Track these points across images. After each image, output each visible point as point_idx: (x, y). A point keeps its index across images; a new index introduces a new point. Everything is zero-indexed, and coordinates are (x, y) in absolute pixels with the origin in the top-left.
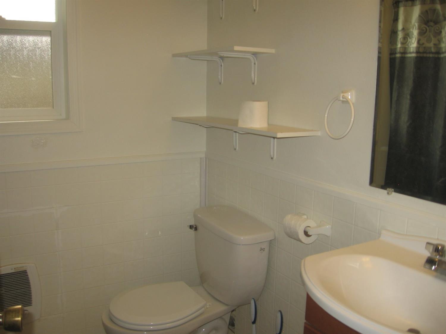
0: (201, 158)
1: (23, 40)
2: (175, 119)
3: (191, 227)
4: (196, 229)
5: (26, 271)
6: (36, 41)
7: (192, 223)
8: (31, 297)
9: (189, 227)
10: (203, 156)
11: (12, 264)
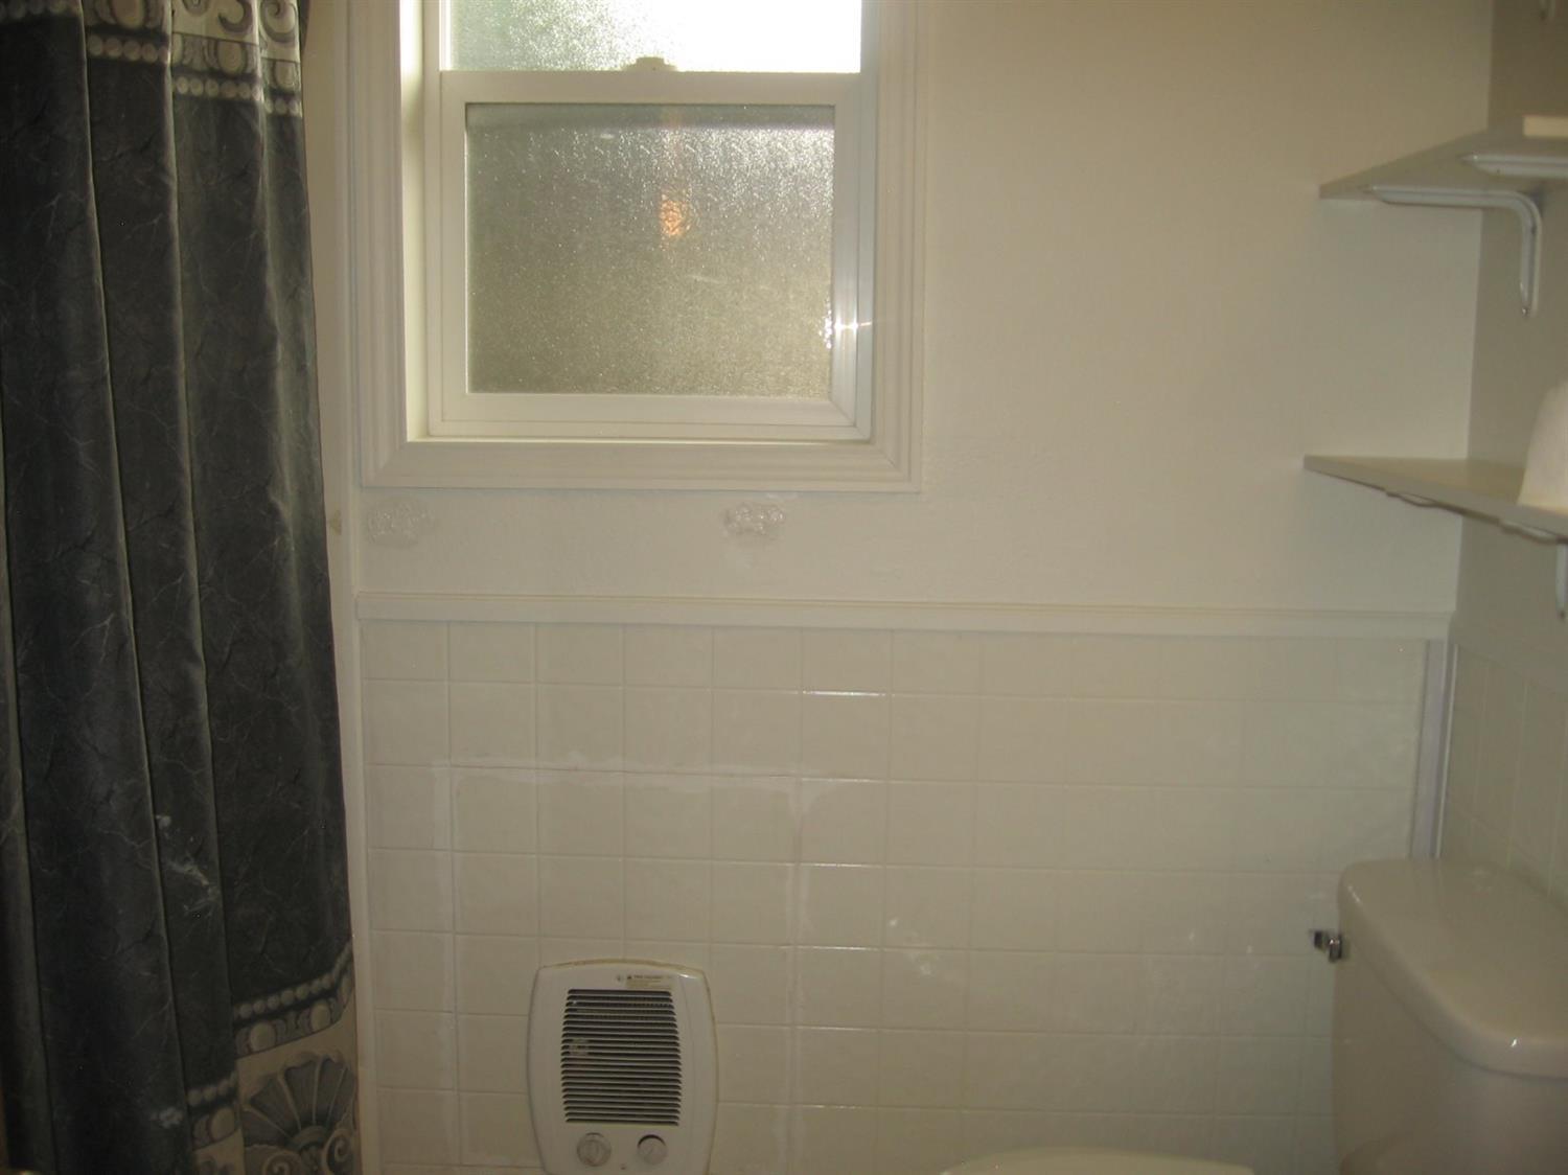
0: (1428, 644)
1: (733, 145)
2: (1314, 464)
3: (1319, 939)
4: (1338, 954)
5: (668, 994)
6: (779, 145)
7: (1330, 924)
8: (677, 1093)
9: (1313, 937)
10: (1440, 632)
11: (624, 961)
